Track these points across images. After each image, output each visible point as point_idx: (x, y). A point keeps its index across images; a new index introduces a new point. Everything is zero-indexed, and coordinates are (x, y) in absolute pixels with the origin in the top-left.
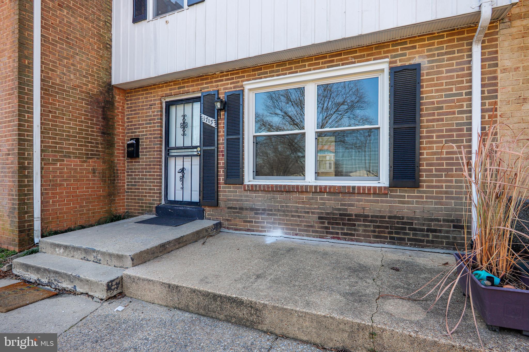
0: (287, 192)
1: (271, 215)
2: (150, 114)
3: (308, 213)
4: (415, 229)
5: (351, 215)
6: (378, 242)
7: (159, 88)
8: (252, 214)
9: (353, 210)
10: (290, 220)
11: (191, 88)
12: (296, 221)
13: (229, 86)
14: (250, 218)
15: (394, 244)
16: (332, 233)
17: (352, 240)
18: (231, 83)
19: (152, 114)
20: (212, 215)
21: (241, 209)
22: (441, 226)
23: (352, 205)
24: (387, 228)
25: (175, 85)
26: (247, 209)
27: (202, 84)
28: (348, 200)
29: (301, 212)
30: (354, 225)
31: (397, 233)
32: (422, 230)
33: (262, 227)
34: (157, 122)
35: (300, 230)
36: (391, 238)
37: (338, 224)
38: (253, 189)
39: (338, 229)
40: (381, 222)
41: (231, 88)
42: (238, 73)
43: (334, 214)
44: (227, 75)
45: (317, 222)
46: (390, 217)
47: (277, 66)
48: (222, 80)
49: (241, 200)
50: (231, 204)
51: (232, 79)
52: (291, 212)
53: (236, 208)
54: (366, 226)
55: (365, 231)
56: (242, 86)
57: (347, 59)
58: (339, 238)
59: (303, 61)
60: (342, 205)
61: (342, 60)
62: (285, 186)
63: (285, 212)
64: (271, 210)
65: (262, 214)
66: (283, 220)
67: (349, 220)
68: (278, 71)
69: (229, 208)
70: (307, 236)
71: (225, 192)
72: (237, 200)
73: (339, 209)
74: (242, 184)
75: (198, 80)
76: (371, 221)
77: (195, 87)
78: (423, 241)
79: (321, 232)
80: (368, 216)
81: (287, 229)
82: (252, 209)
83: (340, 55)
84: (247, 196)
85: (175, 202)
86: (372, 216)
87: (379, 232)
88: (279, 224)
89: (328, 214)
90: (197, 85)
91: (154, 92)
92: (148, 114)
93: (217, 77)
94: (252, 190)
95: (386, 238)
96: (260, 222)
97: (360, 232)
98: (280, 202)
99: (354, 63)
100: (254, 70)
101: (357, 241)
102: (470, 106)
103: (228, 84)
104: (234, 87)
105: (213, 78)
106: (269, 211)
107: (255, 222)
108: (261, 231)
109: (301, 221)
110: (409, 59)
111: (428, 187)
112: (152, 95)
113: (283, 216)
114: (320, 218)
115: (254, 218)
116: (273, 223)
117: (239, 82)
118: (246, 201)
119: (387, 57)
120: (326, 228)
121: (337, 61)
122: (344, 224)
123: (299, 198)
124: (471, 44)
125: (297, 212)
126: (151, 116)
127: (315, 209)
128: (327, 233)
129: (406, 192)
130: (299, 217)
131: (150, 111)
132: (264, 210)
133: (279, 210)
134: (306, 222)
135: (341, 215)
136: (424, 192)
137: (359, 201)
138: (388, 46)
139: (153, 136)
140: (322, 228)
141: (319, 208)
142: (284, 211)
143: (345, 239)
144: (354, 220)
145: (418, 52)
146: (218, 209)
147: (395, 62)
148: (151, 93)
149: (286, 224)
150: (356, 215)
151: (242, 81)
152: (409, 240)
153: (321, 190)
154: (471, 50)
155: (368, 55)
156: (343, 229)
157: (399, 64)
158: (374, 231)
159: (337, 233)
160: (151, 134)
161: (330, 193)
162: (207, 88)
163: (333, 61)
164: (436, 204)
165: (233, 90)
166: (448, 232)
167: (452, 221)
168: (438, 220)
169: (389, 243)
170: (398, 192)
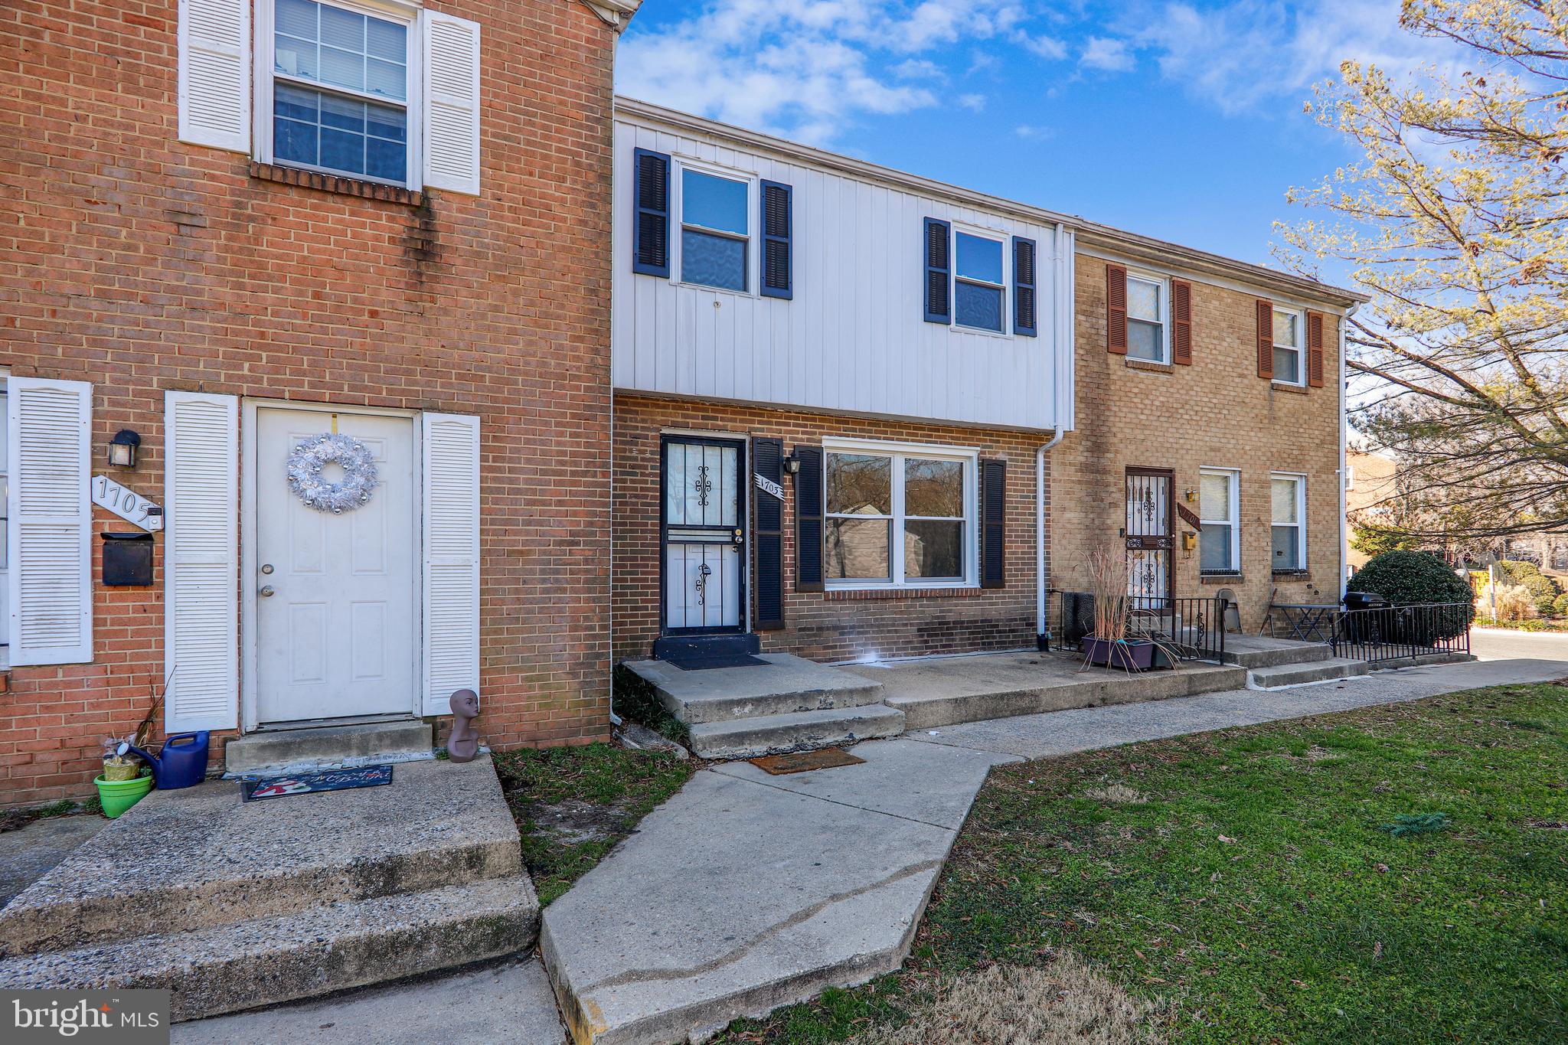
0: (882, 599)
1: (862, 633)
2: (634, 454)
3: (906, 625)
4: (999, 632)
5: (949, 623)
6: (972, 650)
7: (658, 406)
8: (836, 635)
9: (951, 617)
10: (886, 637)
11: (730, 424)
12: (893, 637)
13: (800, 436)
14: (833, 641)
15: (985, 650)
16: (931, 647)
17: (950, 652)
18: (804, 433)
19: (640, 456)
20: (771, 645)
21: (820, 629)
22: (1018, 625)
23: (950, 611)
24: (979, 633)
25: (694, 409)
26: (828, 629)
27: (753, 422)
28: (948, 605)
29: (898, 625)
30: (952, 634)
31: (987, 638)
32: (1005, 631)
33: (850, 653)
34: (651, 474)
35: (897, 649)
36: (983, 644)
37: (937, 635)
38: (840, 597)
39: (937, 641)
40: (975, 627)
41: (802, 440)
42: (814, 420)
43: (933, 623)
44: (797, 418)
45: (916, 636)
46: (982, 621)
47: (870, 424)
48: (788, 425)
49: (820, 616)
50: (803, 625)
51: (806, 426)
52: (887, 625)
53: (812, 629)
54: (962, 633)
55: (961, 639)
56: (820, 441)
57: (944, 437)
58: (938, 653)
59: (900, 427)
60: (941, 611)
61: (940, 437)
62: (882, 591)
63: (880, 627)
64: (862, 627)
65: (850, 633)
66: (877, 638)
67: (947, 629)
68: (870, 431)
69: (801, 630)
70: (906, 655)
71: (794, 604)
72: (814, 616)
73: (938, 618)
74: (822, 591)
75: (744, 414)
76: (967, 628)
77: (738, 424)
78: (1005, 642)
79: (922, 648)
80: (963, 622)
81: (883, 650)
82: (835, 628)
83: (938, 430)
84: (829, 609)
85: (686, 630)
86: (968, 622)
87: (974, 639)
88: (873, 644)
89: (927, 624)
90: (742, 421)
91: (643, 412)
92: (628, 454)
93: (781, 418)
94: (838, 600)
95: (978, 644)
96: (848, 646)
97: (957, 642)
98: (874, 614)
99: (950, 444)
100: (837, 422)
101: (956, 652)
102: (1035, 509)
103: (797, 432)
104: (808, 440)
105: (772, 416)
106: (859, 629)
107: (841, 647)
108: (849, 659)
109: (898, 637)
110: (996, 453)
111: (1010, 586)
112: (639, 417)
113: (877, 632)
114: (919, 630)
115: (840, 640)
116: (865, 645)
117: (815, 433)
118: (828, 616)
119: (978, 446)
120: (927, 642)
121: (936, 437)
122: (943, 635)
123: (896, 607)
124: (1036, 451)
125: (893, 625)
126: (636, 459)
127: (915, 619)
128: (927, 647)
129: (993, 593)
130: (896, 631)
131: (634, 448)
132: (851, 627)
133: (872, 626)
134: (905, 637)
135: (940, 623)
136: (1008, 592)
137: (956, 605)
138: (979, 434)
139: (640, 501)
140: (922, 642)
141: (918, 618)
142: (878, 626)
143: (944, 652)
144: (951, 628)
145: (1002, 448)
146: (782, 632)
147: (984, 453)
148: (637, 412)
149: (881, 644)
150: (954, 623)
151: (822, 434)
152: (997, 643)
153: (921, 595)
154: (1036, 456)
155: (964, 439)
156: (941, 640)
157: (988, 456)
158: (969, 639)
159: (936, 647)
160: (636, 496)
161: (930, 598)
162: (762, 430)
163: (930, 436)
164: (1015, 603)
165: (805, 443)
166: (1022, 631)
167: (1025, 619)
168: (1016, 620)
169: (981, 649)
170: (988, 593)
